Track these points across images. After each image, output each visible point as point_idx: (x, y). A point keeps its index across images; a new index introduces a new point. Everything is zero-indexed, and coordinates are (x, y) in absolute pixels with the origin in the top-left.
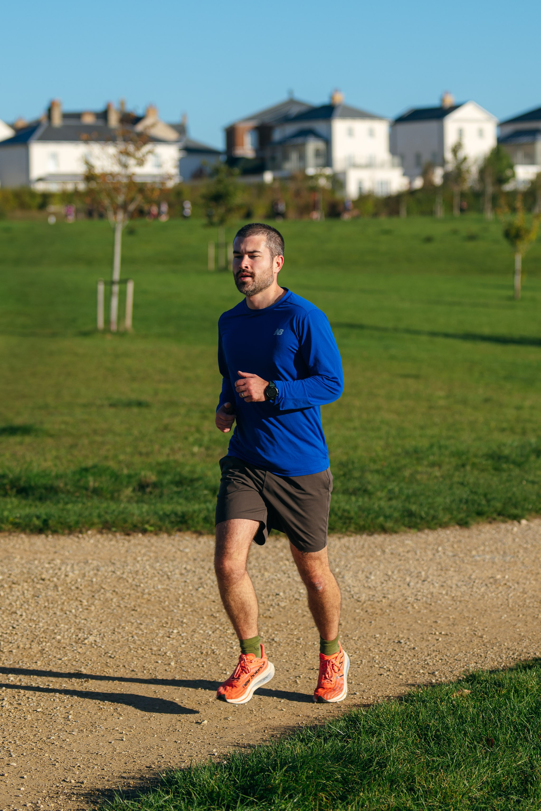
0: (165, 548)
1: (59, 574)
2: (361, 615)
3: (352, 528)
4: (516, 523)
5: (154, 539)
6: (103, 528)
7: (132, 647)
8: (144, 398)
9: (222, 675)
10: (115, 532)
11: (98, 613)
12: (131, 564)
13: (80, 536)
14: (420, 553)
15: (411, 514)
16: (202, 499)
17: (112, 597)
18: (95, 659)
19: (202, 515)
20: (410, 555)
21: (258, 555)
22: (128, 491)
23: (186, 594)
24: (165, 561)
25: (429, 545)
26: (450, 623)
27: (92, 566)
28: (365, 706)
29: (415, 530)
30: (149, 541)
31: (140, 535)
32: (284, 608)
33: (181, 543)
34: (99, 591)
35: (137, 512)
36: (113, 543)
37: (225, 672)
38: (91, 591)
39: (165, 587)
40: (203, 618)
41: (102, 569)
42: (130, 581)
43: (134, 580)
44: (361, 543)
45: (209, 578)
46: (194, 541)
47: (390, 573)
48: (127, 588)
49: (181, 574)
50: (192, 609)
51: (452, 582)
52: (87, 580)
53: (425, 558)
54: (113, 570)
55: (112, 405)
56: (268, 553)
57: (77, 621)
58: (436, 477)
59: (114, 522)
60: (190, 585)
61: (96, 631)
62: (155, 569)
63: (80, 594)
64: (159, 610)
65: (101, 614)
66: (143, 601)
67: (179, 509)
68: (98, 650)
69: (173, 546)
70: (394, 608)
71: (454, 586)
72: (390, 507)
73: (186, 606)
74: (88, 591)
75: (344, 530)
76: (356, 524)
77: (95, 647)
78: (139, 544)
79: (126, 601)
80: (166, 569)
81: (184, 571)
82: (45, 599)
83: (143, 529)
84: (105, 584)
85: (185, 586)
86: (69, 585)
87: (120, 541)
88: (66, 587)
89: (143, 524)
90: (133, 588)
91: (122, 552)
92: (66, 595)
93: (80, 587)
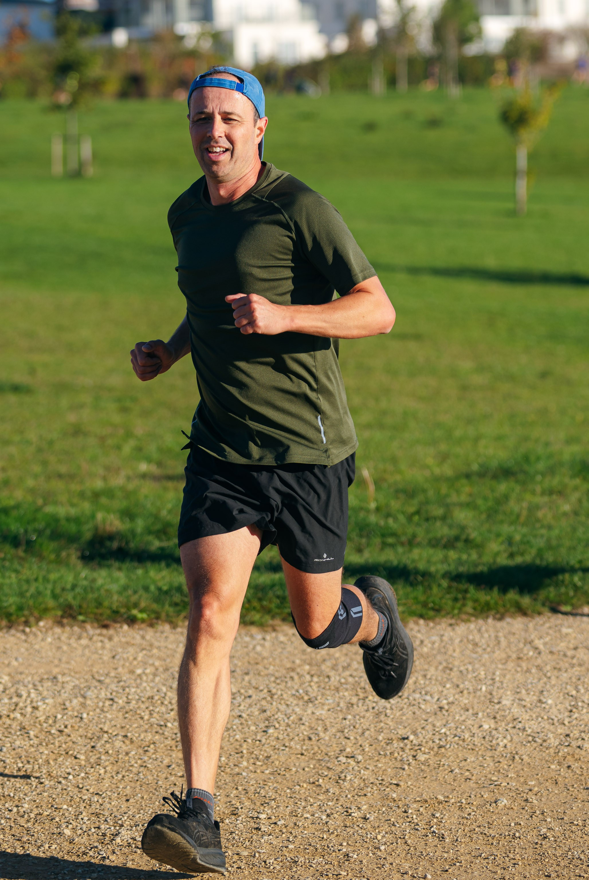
1: (21, 705)
3: (469, 609)
5: (150, 634)
6: (62, 617)
8: (19, 378)
10: (84, 622)
11: (114, 781)
12: (133, 683)
13: (28, 630)
17: (125, 748)
23: (249, 740)
30: (143, 637)
31: (125, 627)
32: (426, 763)
34: (99, 738)
36: (84, 642)
38: (86, 737)
41: (89, 694)
42: (146, 717)
43: (151, 715)
44: (492, 634)
45: (278, 710)
47: (574, 693)
48: (146, 731)
52: (72, 717)
54: (109, 696)
59: (80, 607)
61: (126, 818)
63: (70, 744)
65: (120, 781)
73: (259, 763)
74: (81, 736)
75: (456, 611)
76: (474, 601)
78: (129, 644)
82: (13, 753)
83: (128, 618)
84: (105, 723)
85: (241, 724)
86: (45, 725)
87: (95, 638)
88: (41, 730)
89: (129, 609)
90: (154, 730)
91: (105, 658)
92: (47, 745)
93: (66, 730)
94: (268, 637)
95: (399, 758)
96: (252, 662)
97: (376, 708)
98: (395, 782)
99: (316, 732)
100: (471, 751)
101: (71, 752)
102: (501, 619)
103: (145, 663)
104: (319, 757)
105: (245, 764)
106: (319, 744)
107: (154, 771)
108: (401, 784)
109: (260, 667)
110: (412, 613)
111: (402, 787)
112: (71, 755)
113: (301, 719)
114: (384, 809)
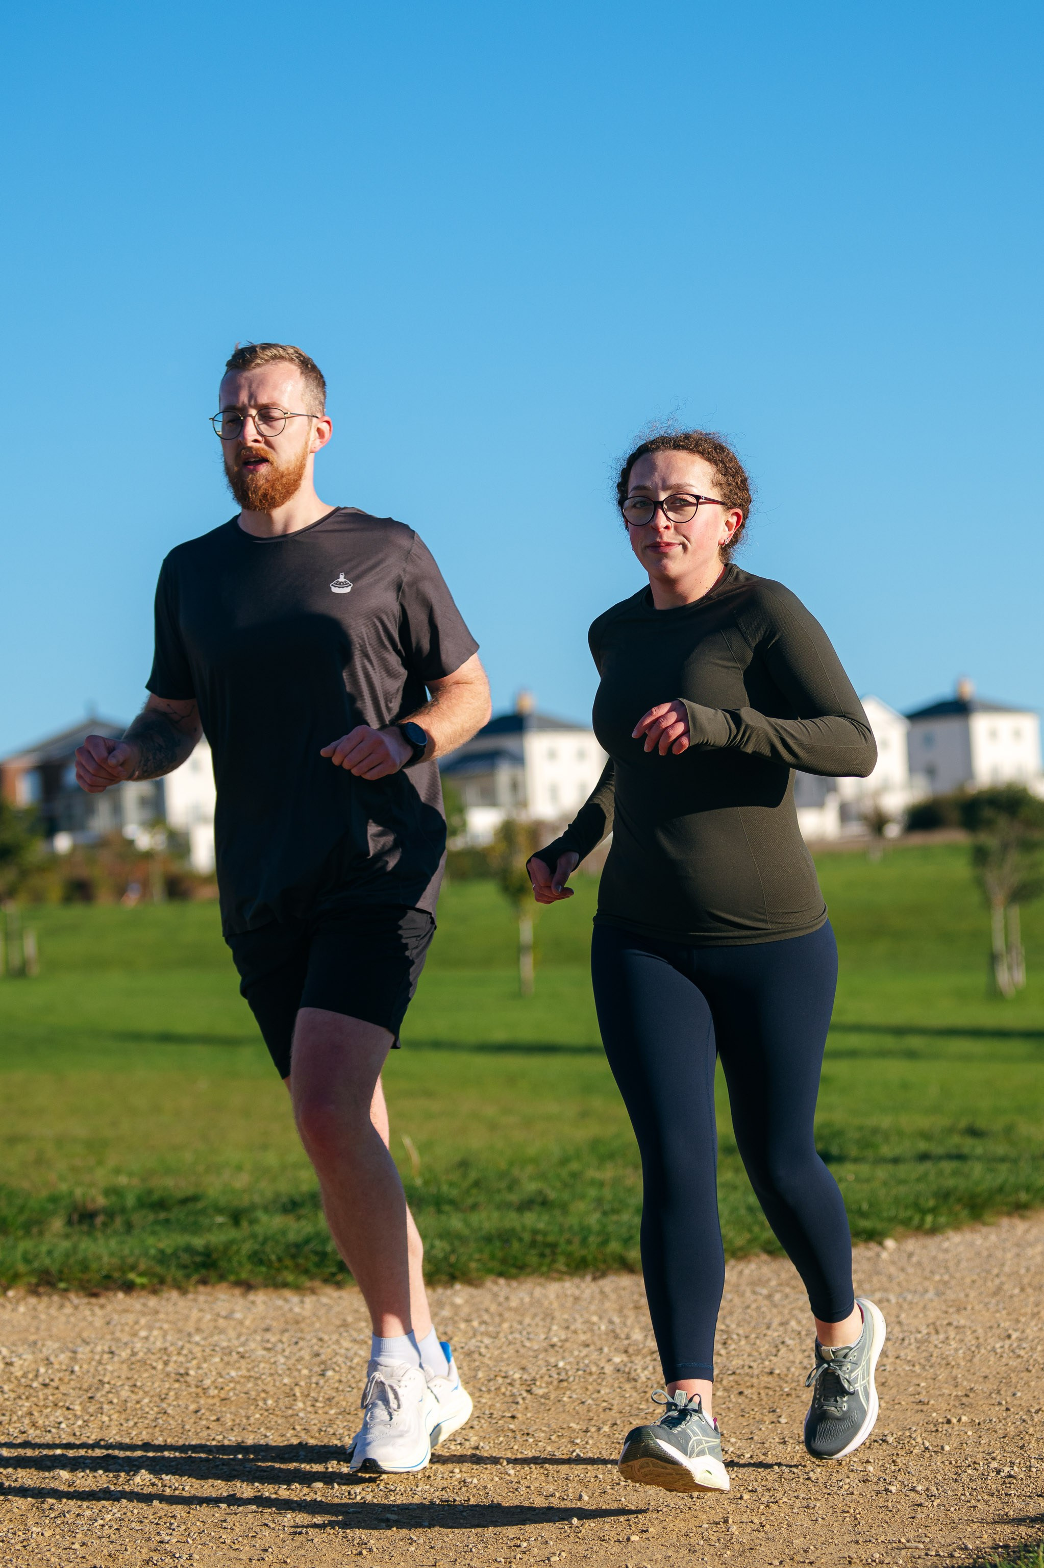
0: (187, 1315)
3: (561, 1265)
4: (873, 1246)
5: (153, 1302)
6: (38, 1285)
10: (66, 1290)
17: (134, 1397)
22: (58, 1224)
23: (302, 1383)
30: (144, 1305)
31: (121, 1295)
32: (546, 1396)
33: (216, 1305)
34: (98, 1389)
36: (68, 1310)
38: (81, 1389)
39: (244, 1372)
42: (159, 1366)
43: (166, 1363)
46: (242, 1300)
48: (162, 1380)
52: (59, 1371)
59: (61, 1272)
60: (300, 1367)
63: (60, 1395)
65: (132, 1428)
66: (211, 1401)
69: (201, 1310)
73: (319, 1405)
74: (74, 1389)
75: (544, 1269)
76: (569, 1255)
77: (168, 1489)
78: (128, 1310)
83: (125, 1283)
84: (104, 1375)
86: (23, 1380)
87: (81, 1308)
88: (19, 1385)
89: (124, 1272)
90: (173, 1379)
91: (98, 1324)
92: (27, 1398)
93: (52, 1383)
94: (307, 1300)
95: (508, 1393)
96: (291, 1321)
97: (467, 1348)
98: (510, 1415)
101: (61, 1404)
102: (603, 1275)
103: (150, 1328)
105: (300, 1405)
107: (177, 1417)
108: (519, 1415)
109: (302, 1325)
110: (490, 1271)
111: (520, 1419)
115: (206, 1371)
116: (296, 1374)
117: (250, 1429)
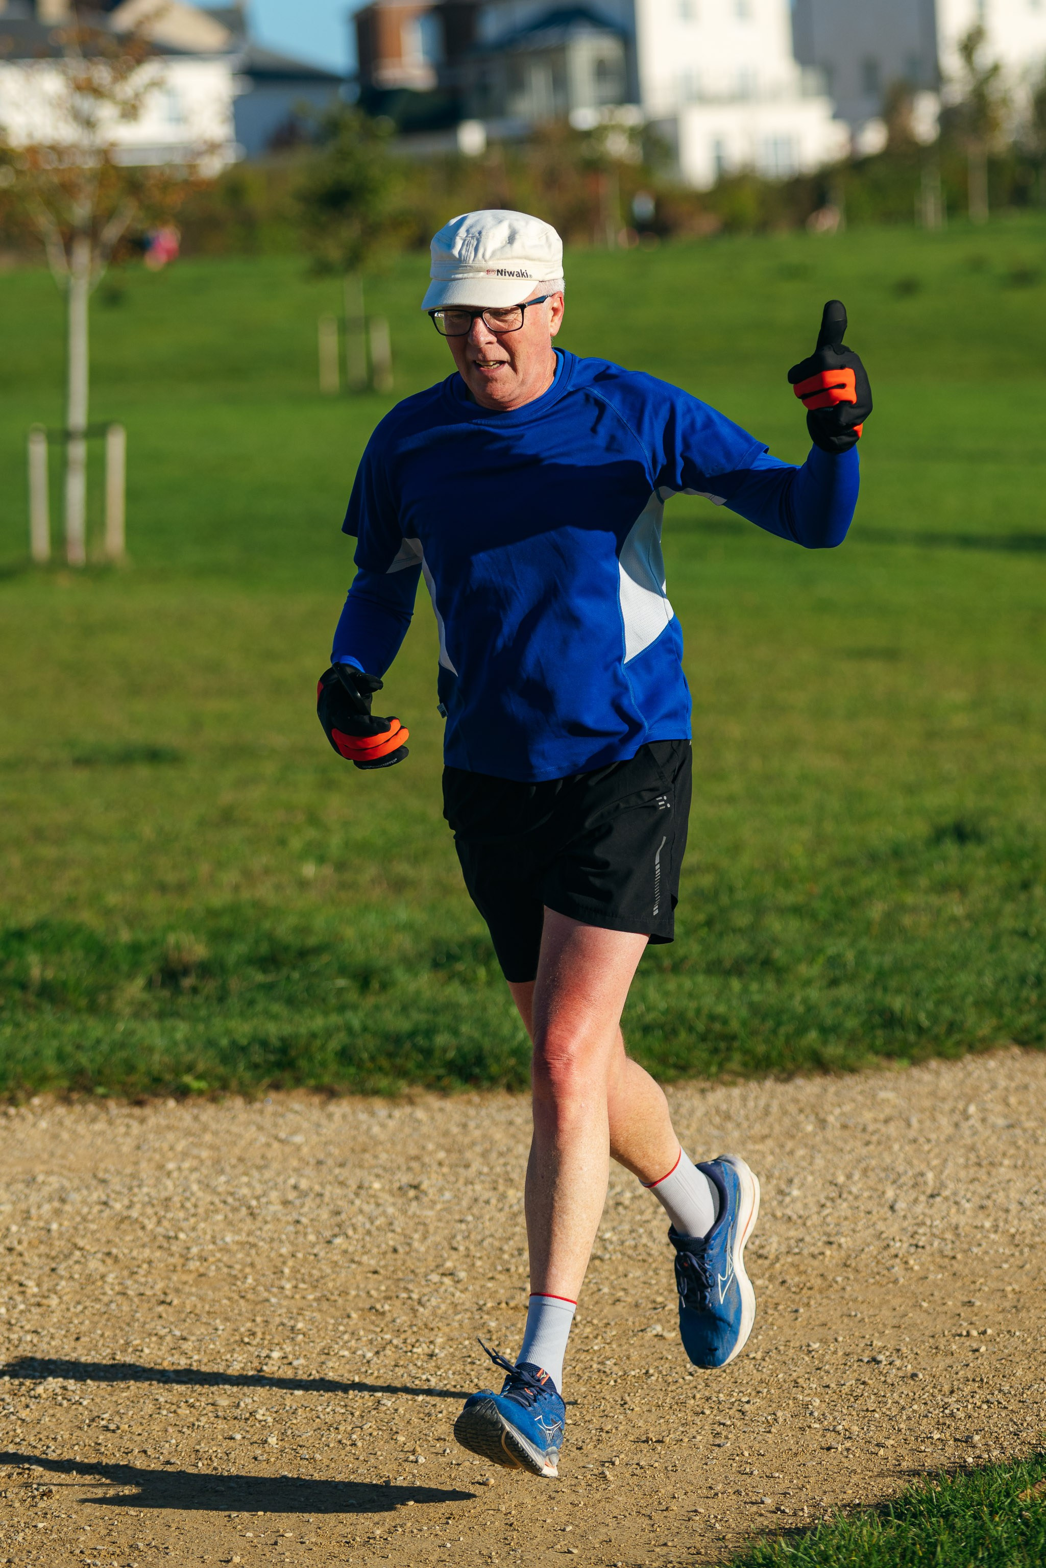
0: (240, 1136)
2: (768, 1292)
3: (735, 1064)
5: (208, 1113)
6: (71, 1089)
7: (162, 1400)
8: (166, 738)
9: (406, 1465)
10: (105, 1097)
12: (152, 1181)
13: (12, 1111)
14: (921, 1122)
15: (891, 1020)
16: (333, 1001)
17: (102, 1269)
18: (66, 1436)
19: (334, 1045)
20: (892, 1130)
21: (487, 1145)
22: (135, 989)
23: (300, 1255)
24: (241, 1169)
25: (943, 1099)
26: (1007, 1304)
27: (46, 1190)
28: (789, 1533)
29: (905, 1063)
30: (196, 1118)
31: (171, 1103)
33: (281, 1121)
34: (67, 1257)
35: (159, 1042)
36: (99, 1126)
37: (412, 1458)
38: (48, 1256)
39: (243, 1237)
40: (349, 1316)
41: (75, 1197)
42: (150, 1226)
43: (159, 1222)
44: (762, 1103)
45: (361, 1211)
46: (316, 1114)
47: (841, 1179)
48: (144, 1246)
49: (286, 1203)
50: (318, 1294)
51: (1007, 1197)
52: (34, 1229)
53: (933, 1136)
54: (104, 1198)
55: (83, 761)
56: (514, 1136)
57: (14, 1337)
58: (954, 919)
59: (100, 1072)
60: (310, 1230)
62: (215, 1192)
63: (19, 1266)
64: (229, 1299)
65: (77, 1315)
66: (185, 1278)
67: (272, 1030)
68: (72, 1413)
69: (260, 1128)
70: (857, 1271)
71: (1014, 1207)
72: (835, 1003)
73: (302, 1286)
74: (40, 1256)
75: (714, 1069)
76: (746, 1052)
77: (65, 1403)
78: (169, 1128)
79: (143, 1280)
80: (245, 1191)
81: (292, 1195)
83: (178, 1088)
84: (83, 1236)
85: (296, 1233)
87: (118, 1121)
89: (178, 1075)
90: (157, 1244)
91: (125, 1149)
94: (397, 1113)
96: (358, 1148)
99: (409, 1241)
100: (641, 1264)
104: (400, 1275)
106: (408, 1258)
109: (367, 1156)
112: (16, 1281)
113: (391, 1224)
114: (467, 1343)
115: (200, 1233)
116: (301, 1239)
117: (204, 1320)
